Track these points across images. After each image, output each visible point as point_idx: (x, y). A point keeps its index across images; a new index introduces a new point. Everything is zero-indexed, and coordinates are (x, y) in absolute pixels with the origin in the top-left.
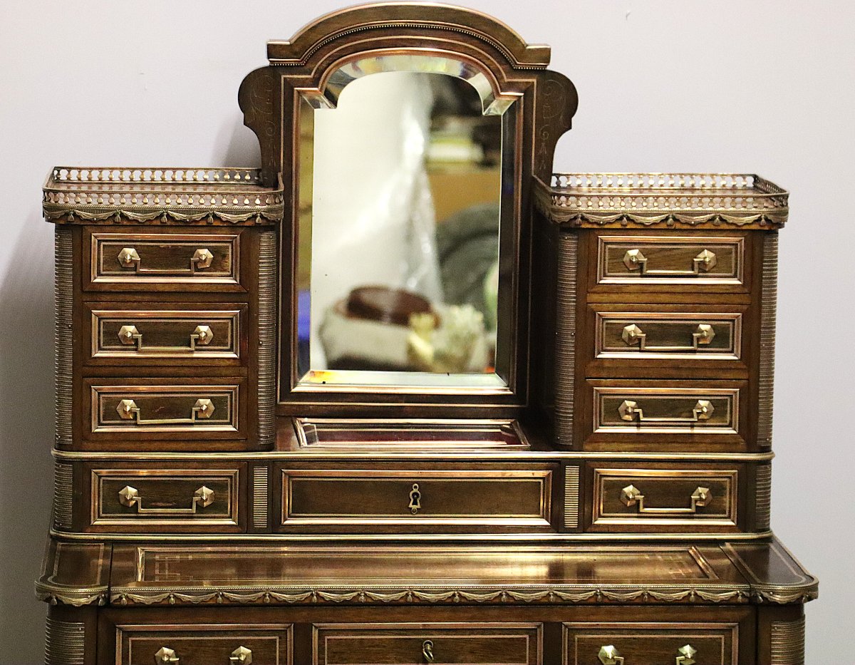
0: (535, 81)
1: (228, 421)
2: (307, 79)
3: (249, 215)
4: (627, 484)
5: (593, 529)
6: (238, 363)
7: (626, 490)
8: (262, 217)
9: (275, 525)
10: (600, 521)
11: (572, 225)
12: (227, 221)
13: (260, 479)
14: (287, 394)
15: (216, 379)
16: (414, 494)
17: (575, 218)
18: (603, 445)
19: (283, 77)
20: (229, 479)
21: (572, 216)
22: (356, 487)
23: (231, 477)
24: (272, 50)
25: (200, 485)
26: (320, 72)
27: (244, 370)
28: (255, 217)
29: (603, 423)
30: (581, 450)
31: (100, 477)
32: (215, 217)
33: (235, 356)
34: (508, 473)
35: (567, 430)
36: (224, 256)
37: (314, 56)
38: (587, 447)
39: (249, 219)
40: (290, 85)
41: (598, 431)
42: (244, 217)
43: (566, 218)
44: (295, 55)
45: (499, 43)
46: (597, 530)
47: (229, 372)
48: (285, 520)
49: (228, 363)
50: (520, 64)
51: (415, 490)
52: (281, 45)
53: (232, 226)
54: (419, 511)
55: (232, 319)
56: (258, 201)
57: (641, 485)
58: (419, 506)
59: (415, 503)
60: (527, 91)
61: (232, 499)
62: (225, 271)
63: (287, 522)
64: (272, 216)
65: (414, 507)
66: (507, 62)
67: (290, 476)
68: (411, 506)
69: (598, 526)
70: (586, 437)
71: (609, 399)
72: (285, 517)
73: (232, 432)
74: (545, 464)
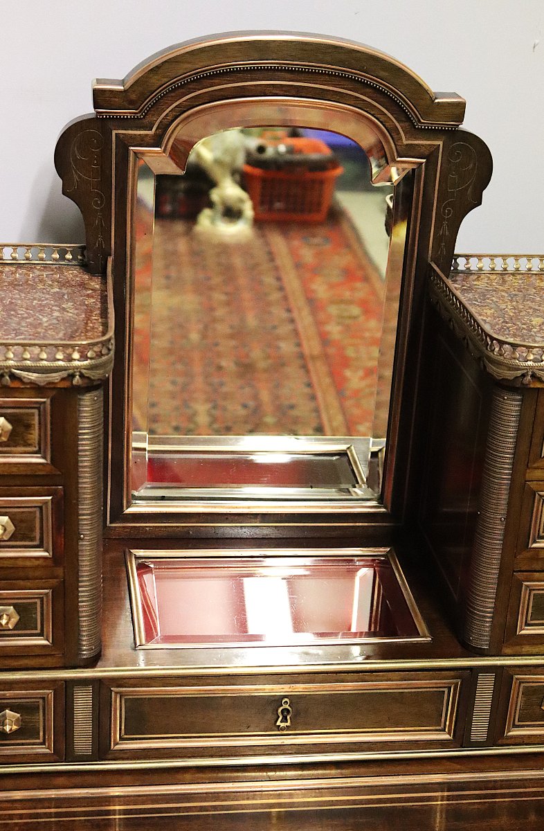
0: (441, 143)
1: (38, 631)
2: (147, 135)
3: (64, 374)
5: (505, 741)
6: (50, 563)
8: (82, 376)
9: (102, 750)
10: (515, 732)
11: (518, 385)
12: (32, 383)
13: (83, 702)
14: (118, 514)
15: (21, 583)
16: (283, 711)
17: (524, 376)
18: (526, 649)
19: (114, 132)
20: (41, 701)
21: (519, 373)
23: (43, 698)
24: (100, 98)
26: (164, 127)
27: (60, 571)
28: (73, 376)
29: (530, 622)
30: (499, 654)
32: (13, 376)
33: (46, 554)
35: (483, 631)
36: (28, 427)
37: (157, 106)
38: (508, 651)
39: (63, 379)
40: (124, 144)
41: (523, 632)
42: (55, 377)
43: (510, 375)
44: (132, 104)
45: (401, 94)
46: (508, 742)
47: (38, 573)
48: (116, 744)
49: (37, 563)
50: (425, 122)
51: (285, 706)
52: (111, 91)
53: (37, 389)
54: (288, 728)
55: (41, 508)
56: (76, 355)
58: (288, 724)
59: (284, 720)
60: (431, 156)
61: (47, 720)
62: (30, 445)
63: (118, 747)
64: (95, 375)
65: (283, 725)
66: (409, 119)
67: (122, 695)
68: (278, 723)
69: (512, 737)
70: (506, 639)
71: (539, 594)
72: (115, 740)
73: (44, 646)
74: (452, 673)
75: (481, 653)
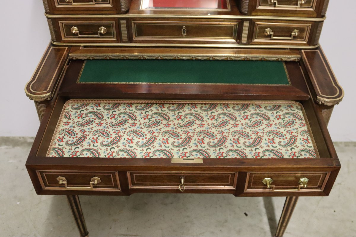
1: (109, 2)
4: (267, 28)
5: (252, 43)
7: (267, 30)
9: (130, 40)
10: (255, 41)
13: (123, 24)
16: (183, 30)
18: (259, 13)
20: (111, 24)
22: (161, 27)
23: (112, 23)
25: (101, 26)
29: (260, 5)
30: (251, 15)
31: (62, 24)
34: (221, 23)
35: (246, 7)
38: (253, 14)
41: (258, 8)
46: (254, 43)
51: (184, 28)
54: (186, 36)
57: (273, 28)
58: (186, 34)
61: (114, 30)
63: (135, 39)
65: (184, 34)
67: (135, 23)
68: (182, 34)
70: (253, 10)
72: (134, 37)
73: (111, 7)
74: (236, 20)
75: (245, 14)
